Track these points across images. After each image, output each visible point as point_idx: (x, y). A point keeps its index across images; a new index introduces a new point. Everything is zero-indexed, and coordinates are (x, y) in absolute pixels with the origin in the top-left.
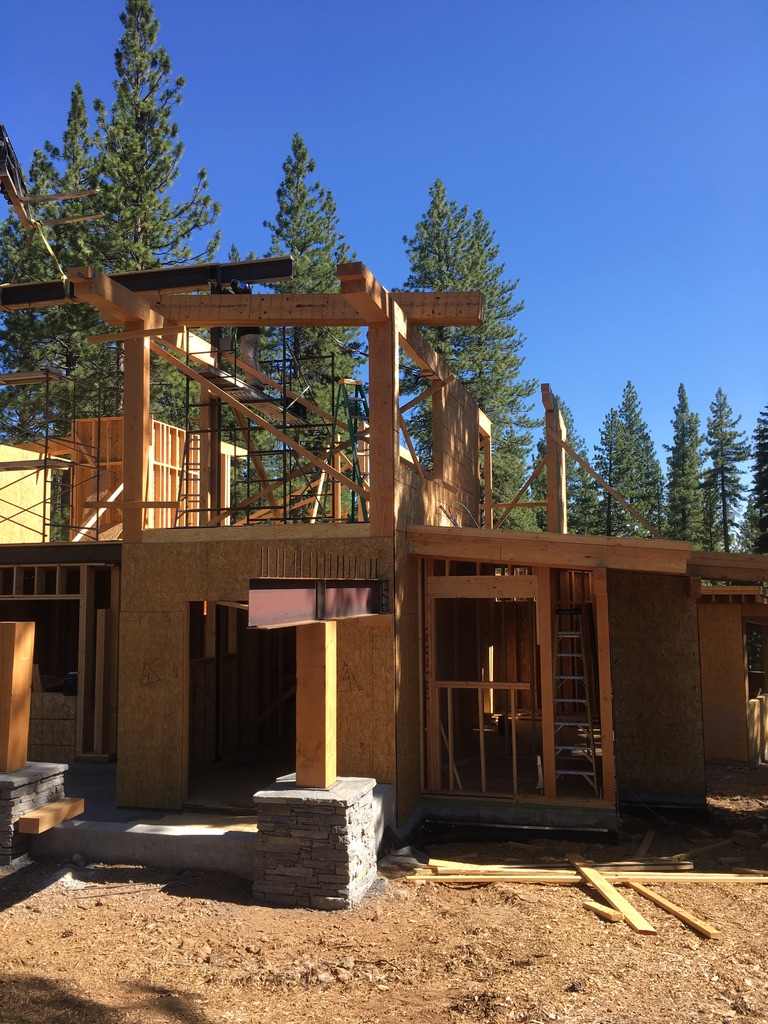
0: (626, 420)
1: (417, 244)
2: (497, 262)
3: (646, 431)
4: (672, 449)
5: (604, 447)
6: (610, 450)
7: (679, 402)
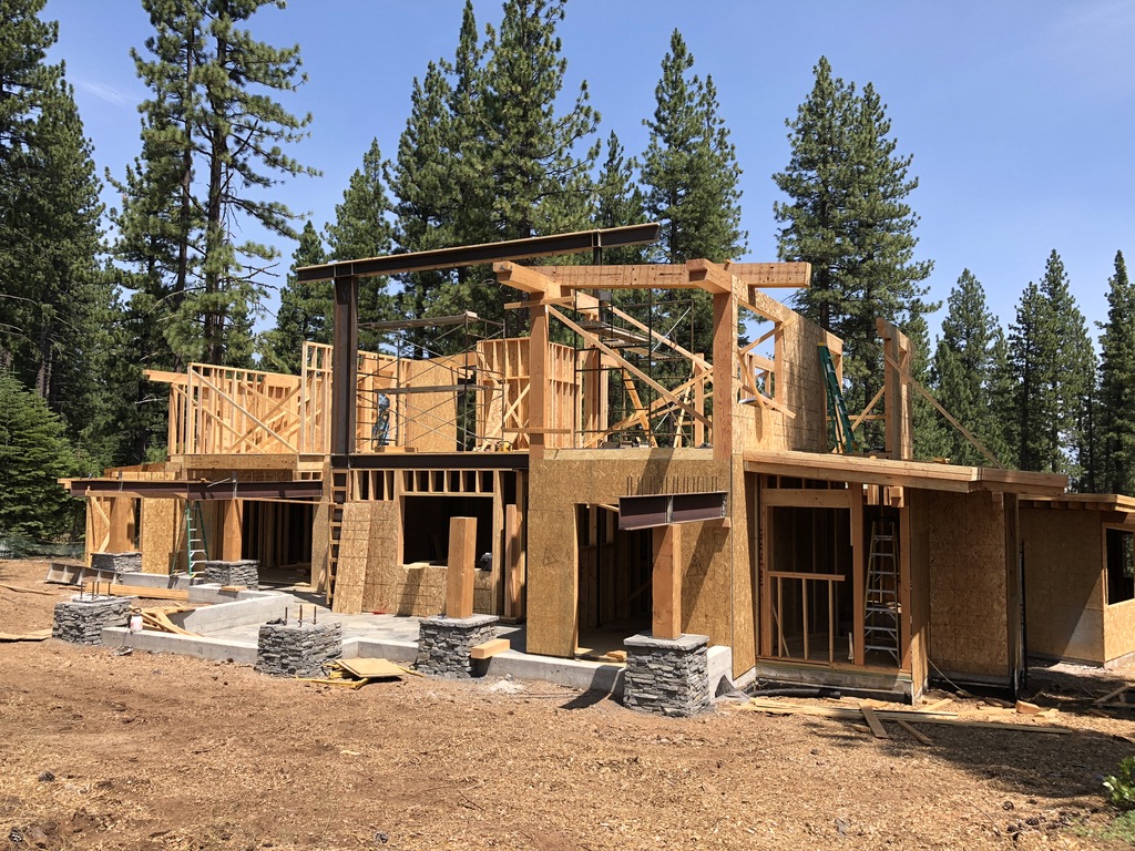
0: (1050, 294)
1: (800, 126)
2: (890, 138)
3: (1073, 306)
4: (1106, 326)
5: (1020, 326)
6: (1028, 330)
7: (1115, 273)
